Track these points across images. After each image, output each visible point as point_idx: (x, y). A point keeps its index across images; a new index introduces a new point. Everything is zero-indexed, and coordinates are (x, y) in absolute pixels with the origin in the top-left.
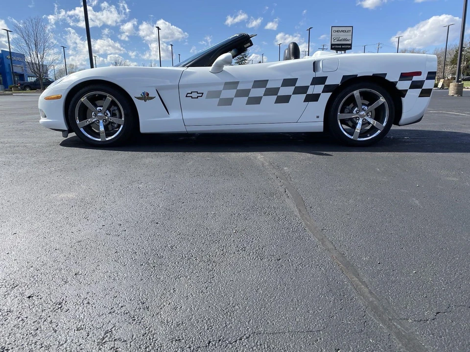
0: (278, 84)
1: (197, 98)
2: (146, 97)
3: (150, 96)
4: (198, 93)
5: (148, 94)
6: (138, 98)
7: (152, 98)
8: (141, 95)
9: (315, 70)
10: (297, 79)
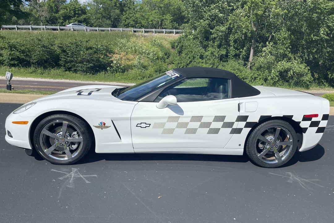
0: (211, 120)
1: (146, 128)
2: (103, 126)
3: (106, 125)
4: (146, 124)
5: (105, 124)
6: (96, 127)
7: (107, 127)
8: (99, 124)
9: (239, 110)
10: (225, 116)
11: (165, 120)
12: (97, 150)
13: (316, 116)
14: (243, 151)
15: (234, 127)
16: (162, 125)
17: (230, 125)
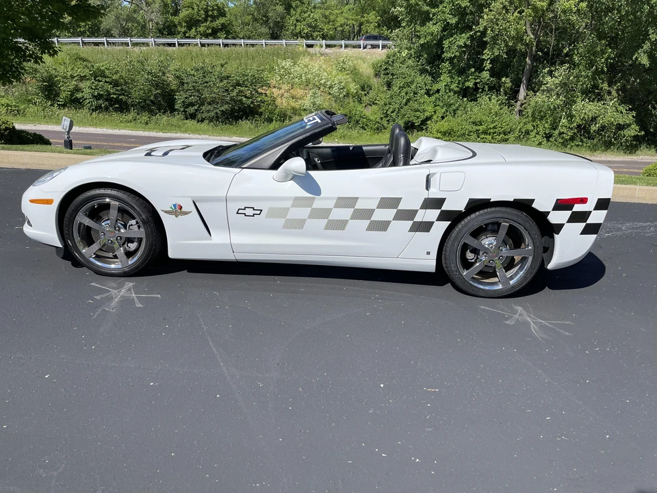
0: (373, 205)
1: (253, 216)
2: (178, 210)
3: (183, 210)
4: (254, 210)
5: (181, 207)
6: (166, 212)
7: (186, 213)
8: (171, 208)
9: (428, 187)
10: (401, 198)
11: (288, 204)
12: (172, 254)
13: (583, 201)
14: (435, 264)
15: (418, 218)
16: (282, 212)
17: (410, 215)
